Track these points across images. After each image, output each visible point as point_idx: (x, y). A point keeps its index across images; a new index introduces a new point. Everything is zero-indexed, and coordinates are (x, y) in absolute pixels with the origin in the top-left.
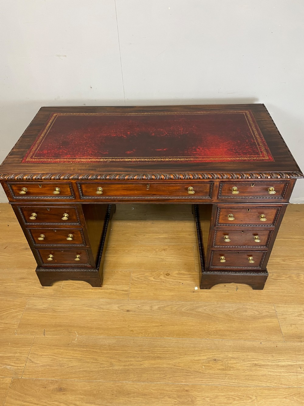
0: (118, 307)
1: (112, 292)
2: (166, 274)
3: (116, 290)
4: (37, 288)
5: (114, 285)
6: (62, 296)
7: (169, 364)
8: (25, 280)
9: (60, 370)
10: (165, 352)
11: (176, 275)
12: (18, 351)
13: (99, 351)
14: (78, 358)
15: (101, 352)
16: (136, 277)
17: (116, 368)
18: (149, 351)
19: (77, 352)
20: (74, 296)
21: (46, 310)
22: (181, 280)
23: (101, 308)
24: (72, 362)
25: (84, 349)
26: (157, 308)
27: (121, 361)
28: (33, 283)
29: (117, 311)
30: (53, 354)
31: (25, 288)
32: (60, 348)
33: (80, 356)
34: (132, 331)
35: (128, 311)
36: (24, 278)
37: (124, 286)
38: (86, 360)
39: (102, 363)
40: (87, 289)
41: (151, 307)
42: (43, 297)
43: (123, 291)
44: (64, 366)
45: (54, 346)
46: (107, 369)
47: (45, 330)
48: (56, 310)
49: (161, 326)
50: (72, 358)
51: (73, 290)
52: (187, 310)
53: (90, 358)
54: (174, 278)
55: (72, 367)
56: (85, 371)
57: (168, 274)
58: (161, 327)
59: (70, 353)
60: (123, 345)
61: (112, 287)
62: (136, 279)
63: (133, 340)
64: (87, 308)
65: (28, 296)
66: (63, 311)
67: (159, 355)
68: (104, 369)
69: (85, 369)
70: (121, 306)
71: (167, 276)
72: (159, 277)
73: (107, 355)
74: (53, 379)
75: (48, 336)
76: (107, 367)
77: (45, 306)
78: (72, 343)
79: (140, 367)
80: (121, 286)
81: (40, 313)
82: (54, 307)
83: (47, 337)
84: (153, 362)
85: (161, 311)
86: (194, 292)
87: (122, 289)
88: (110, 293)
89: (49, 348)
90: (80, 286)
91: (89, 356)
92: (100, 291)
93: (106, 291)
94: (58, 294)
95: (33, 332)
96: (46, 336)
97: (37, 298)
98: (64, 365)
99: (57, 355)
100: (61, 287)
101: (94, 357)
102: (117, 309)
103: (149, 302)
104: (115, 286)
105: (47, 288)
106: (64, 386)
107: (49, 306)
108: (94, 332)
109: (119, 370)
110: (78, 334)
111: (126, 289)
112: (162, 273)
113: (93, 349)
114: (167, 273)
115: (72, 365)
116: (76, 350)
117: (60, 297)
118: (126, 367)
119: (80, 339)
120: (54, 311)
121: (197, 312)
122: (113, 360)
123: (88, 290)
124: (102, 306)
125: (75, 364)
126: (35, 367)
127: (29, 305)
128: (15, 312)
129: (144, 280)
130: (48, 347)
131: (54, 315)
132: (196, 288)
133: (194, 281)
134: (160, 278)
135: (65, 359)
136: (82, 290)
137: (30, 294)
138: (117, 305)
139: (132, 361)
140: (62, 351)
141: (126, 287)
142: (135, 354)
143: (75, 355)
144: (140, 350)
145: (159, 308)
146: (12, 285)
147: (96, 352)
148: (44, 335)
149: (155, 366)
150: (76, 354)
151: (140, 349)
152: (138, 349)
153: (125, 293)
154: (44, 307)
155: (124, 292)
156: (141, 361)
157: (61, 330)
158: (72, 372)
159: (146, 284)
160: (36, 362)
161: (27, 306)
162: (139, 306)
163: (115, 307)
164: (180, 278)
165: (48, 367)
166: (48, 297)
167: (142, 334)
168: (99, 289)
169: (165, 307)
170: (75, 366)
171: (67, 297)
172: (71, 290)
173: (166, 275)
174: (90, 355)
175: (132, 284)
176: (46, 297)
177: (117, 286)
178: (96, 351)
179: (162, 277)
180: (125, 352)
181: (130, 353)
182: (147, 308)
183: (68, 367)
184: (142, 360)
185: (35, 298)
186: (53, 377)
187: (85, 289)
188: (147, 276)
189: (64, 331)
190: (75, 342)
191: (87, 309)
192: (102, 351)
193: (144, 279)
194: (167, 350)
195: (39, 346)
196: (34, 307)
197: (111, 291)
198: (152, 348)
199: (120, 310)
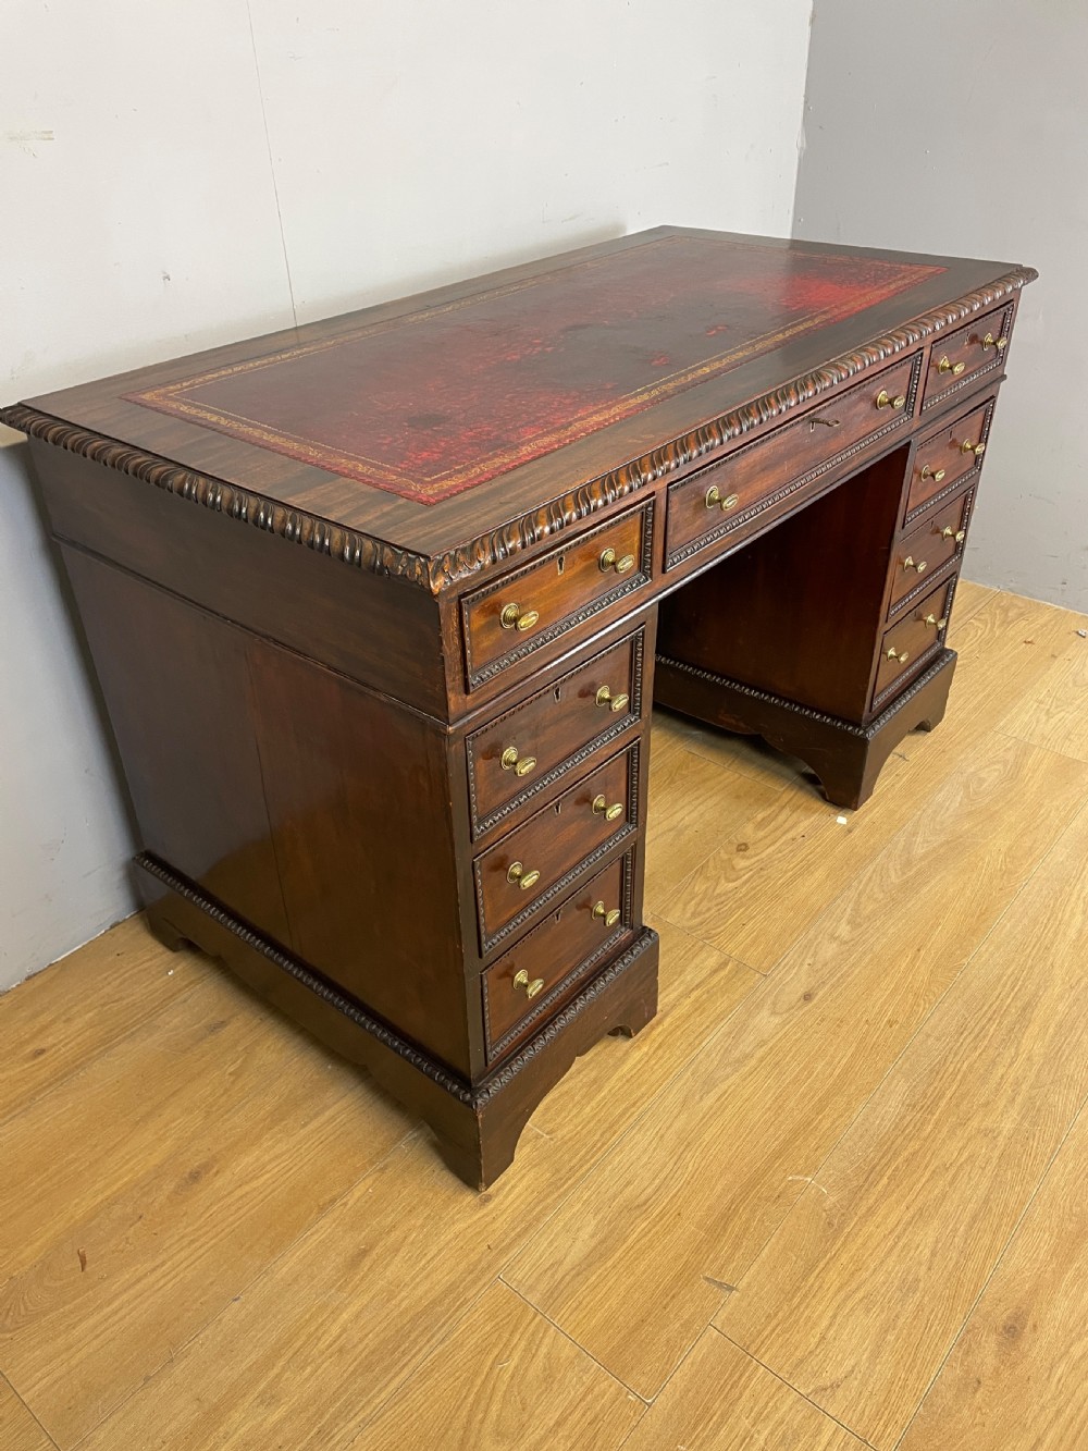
0: (773, 1013)
1: (696, 1000)
2: (739, 850)
3: (698, 986)
4: (470, 1221)
5: (672, 983)
6: (587, 1153)
7: (1061, 997)
8: (378, 1250)
9: (926, 1298)
10: (1015, 986)
11: (761, 834)
12: (746, 1423)
13: (914, 1145)
14: (906, 1218)
15: (925, 1140)
16: (688, 915)
17: (1007, 1126)
18: (990, 1019)
19: (882, 1211)
20: (622, 1115)
21: (612, 1232)
22: (785, 833)
23: (740, 1062)
24: (914, 1246)
25: (880, 1187)
26: (848, 928)
27: (988, 1103)
28: (423, 1226)
29: (784, 1024)
30: (842, 1294)
31: (423, 1269)
32: (831, 1258)
33: (903, 1207)
34: (890, 1023)
35: (807, 997)
36: (364, 1253)
37: (697, 961)
38: (932, 1196)
39: (970, 1157)
40: (622, 1060)
41: (833, 938)
42: (537, 1219)
43: (715, 971)
44: (917, 1280)
45: (805, 1278)
46: (997, 1153)
47: (707, 1279)
48: (643, 1197)
49: (919, 950)
50: (898, 1237)
51: (593, 1103)
52: (904, 873)
53: (927, 1182)
54: (768, 841)
55: (933, 1254)
56: (974, 1219)
57: (743, 847)
58: (923, 952)
59: (870, 1236)
60: (931, 1071)
61: (674, 990)
62: (698, 920)
63: (929, 1036)
64: (709, 1100)
65: (483, 1271)
66: (662, 1176)
67: (1019, 1004)
68: (995, 1161)
69: (966, 1217)
70: (774, 1004)
71: (747, 853)
72: (733, 868)
73: (945, 1129)
74: (951, 1339)
75: (746, 1280)
76: (993, 1149)
77: (589, 1229)
78: (830, 1209)
79: (1036, 1067)
80: (693, 965)
81: (610, 1263)
82: (620, 1199)
83: (749, 1284)
84: (1033, 1029)
85: (865, 926)
86: (850, 831)
87: (705, 973)
88: (699, 1007)
89: (806, 1296)
90: (593, 1074)
91: (918, 1181)
92: (664, 1030)
93: (677, 1013)
94: (566, 1157)
95: (687, 1325)
96: (742, 1284)
97: (524, 1241)
98: (910, 1278)
99: (854, 1285)
100: (538, 1137)
101: (931, 1168)
102: (777, 1020)
103: (812, 932)
104: (676, 983)
105: (505, 1184)
106: (1002, 1315)
107: (599, 1217)
108: (826, 1124)
109: (1020, 1124)
110: (806, 1175)
111: (712, 961)
112: (726, 857)
113: (896, 1154)
114: (735, 847)
115: (927, 1252)
116: (871, 1211)
117: (588, 1161)
118: (1019, 1099)
119: (830, 1176)
120: (639, 1207)
121: (922, 859)
122: (974, 1123)
123: (631, 1062)
124: (736, 1054)
125: (927, 1237)
126: (864, 1383)
127: (531, 1289)
128: (522, 1359)
129: (717, 905)
130: (796, 1301)
131: (661, 1216)
132: (842, 820)
133: (814, 813)
134: (741, 870)
135: (891, 1261)
136: (615, 1077)
137: (480, 1260)
138: (765, 1013)
139: (1003, 1076)
140: (844, 1258)
141: (706, 959)
142: (983, 1057)
143: (892, 1221)
144: (975, 1038)
145: (852, 923)
146: (358, 1316)
147: (914, 1154)
148: (731, 1289)
149: (1051, 1030)
150: (886, 1217)
151: (973, 1035)
152: (968, 1041)
153: (730, 972)
154: (592, 1237)
155: (723, 973)
156: (1017, 1055)
157: (748, 1220)
158: (957, 1263)
159: (739, 908)
160: (841, 1373)
161: (533, 1299)
162: (808, 961)
163: (765, 1021)
164: (778, 833)
165: (890, 1338)
166: (549, 1201)
167: (919, 1006)
168: (653, 1028)
169: (856, 910)
170: (937, 1242)
171: (607, 1135)
172: (588, 1109)
173: (741, 853)
174: (916, 1176)
175: (707, 939)
176: (545, 1208)
177: (682, 978)
178: (910, 1150)
179: (741, 863)
180: (959, 1077)
181: (971, 1066)
182: (829, 950)
183: (929, 1269)
184: (1013, 1050)
185: (515, 1251)
186: (944, 1333)
187: (616, 1067)
188: (707, 889)
189: (758, 1214)
190: (833, 1199)
191: (713, 1100)
192: (925, 1134)
193: (715, 902)
194: (1013, 978)
195: (774, 1330)
196: (558, 1276)
197: (689, 1001)
198: (986, 1008)
199: (785, 1016)
